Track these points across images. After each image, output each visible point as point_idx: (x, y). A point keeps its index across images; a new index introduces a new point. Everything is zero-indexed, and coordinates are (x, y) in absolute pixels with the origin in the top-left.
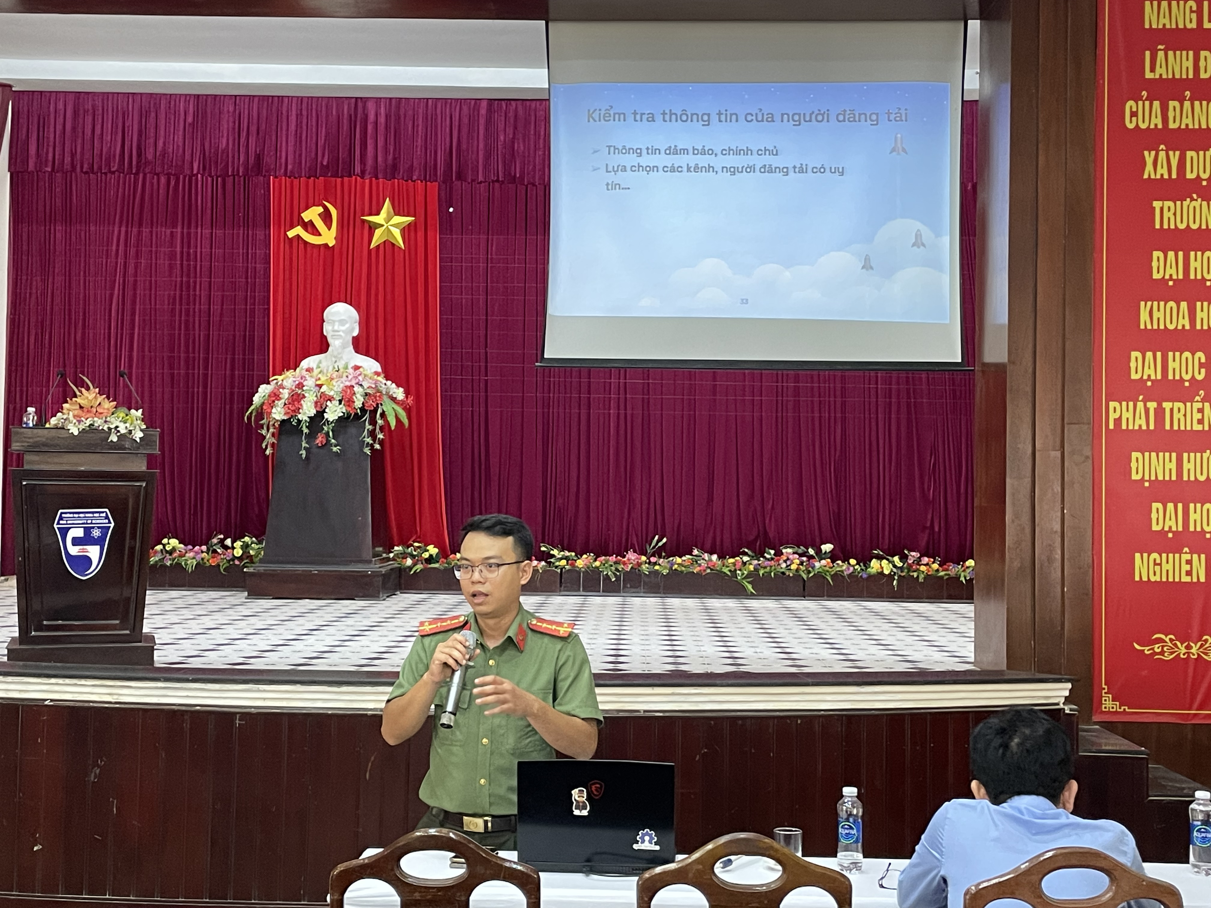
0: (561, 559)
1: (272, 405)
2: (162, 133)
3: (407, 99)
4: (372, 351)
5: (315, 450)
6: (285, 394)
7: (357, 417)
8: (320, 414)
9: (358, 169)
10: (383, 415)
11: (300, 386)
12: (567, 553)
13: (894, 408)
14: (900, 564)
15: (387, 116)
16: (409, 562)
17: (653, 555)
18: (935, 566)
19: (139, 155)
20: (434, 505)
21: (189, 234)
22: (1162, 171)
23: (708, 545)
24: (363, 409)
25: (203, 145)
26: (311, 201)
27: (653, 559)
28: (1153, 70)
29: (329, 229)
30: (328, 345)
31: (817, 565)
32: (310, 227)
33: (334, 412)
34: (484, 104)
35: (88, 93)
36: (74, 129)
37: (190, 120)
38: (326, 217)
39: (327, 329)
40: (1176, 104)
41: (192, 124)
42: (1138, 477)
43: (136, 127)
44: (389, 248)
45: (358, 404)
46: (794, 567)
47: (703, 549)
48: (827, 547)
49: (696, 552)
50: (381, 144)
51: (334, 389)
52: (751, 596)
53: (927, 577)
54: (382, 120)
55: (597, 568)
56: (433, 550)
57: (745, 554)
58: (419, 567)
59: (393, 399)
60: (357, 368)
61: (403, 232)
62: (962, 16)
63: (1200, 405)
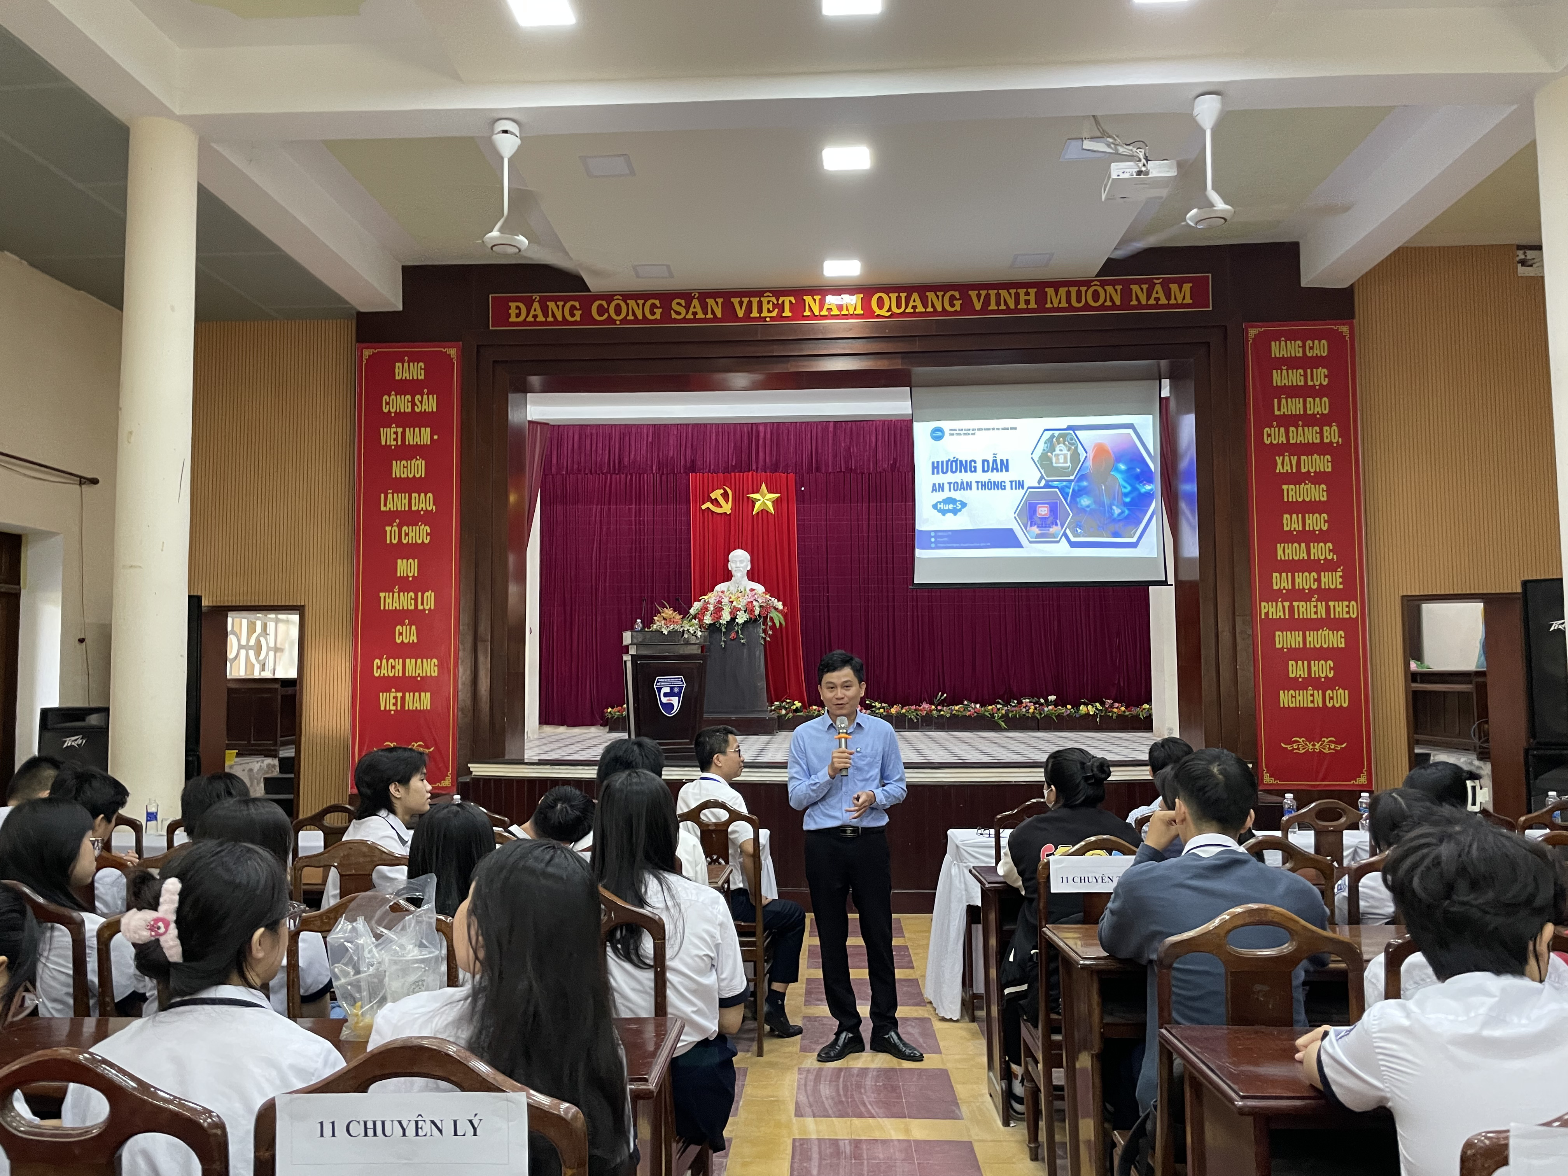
0: (879, 709)
1: (704, 615)
2: (633, 448)
3: (784, 423)
4: (762, 580)
5: (729, 642)
6: (711, 607)
7: (756, 621)
8: (733, 619)
9: (754, 467)
10: (772, 619)
11: (720, 602)
12: (884, 705)
13: (1091, 608)
14: (1100, 708)
15: (772, 434)
16: (784, 712)
17: (939, 705)
18: (1123, 709)
19: (620, 462)
20: (798, 675)
21: (640, 509)
22: (1287, 468)
23: (973, 699)
24: (759, 615)
25: (658, 455)
26: (715, 487)
27: (939, 708)
28: (1279, 409)
29: (727, 503)
30: (732, 576)
31: (1046, 709)
32: (715, 502)
33: (742, 618)
34: (832, 425)
35: (587, 426)
36: (580, 448)
37: (650, 439)
38: (725, 495)
39: (731, 566)
40: (1294, 429)
41: (652, 443)
42: (1280, 646)
43: (617, 446)
44: (765, 514)
45: (757, 612)
46: (1031, 711)
47: (971, 701)
48: (1052, 698)
49: (966, 702)
50: (768, 451)
51: (741, 604)
52: (1005, 730)
53: (1119, 716)
54: (768, 436)
55: (904, 714)
56: (798, 704)
57: (999, 703)
58: (791, 715)
59: (776, 609)
60: (752, 590)
61: (773, 503)
62: (1157, 375)
63: (1315, 603)
